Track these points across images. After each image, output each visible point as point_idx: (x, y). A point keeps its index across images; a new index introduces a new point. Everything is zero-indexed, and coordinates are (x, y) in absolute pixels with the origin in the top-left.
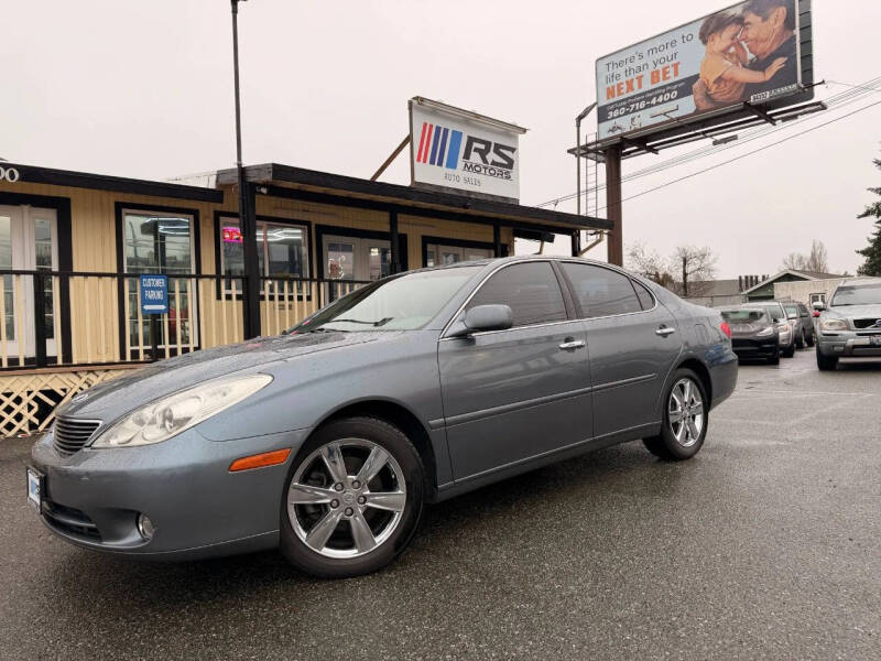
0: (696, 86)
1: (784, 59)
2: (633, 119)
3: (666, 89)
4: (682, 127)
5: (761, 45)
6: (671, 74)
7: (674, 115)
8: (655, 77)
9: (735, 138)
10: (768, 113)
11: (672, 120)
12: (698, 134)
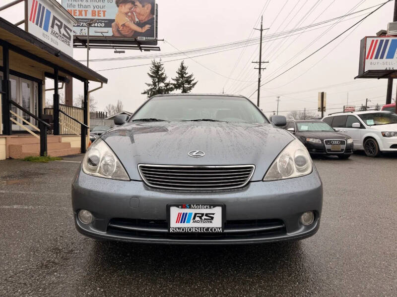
0: (113, 24)
1: (150, 26)
2: (81, 30)
3: (100, 21)
4: (106, 41)
5: (141, 17)
6: (102, 14)
7: (105, 35)
8: (94, 13)
9: (124, 52)
10: (141, 46)
11: (103, 36)
12: (111, 46)
